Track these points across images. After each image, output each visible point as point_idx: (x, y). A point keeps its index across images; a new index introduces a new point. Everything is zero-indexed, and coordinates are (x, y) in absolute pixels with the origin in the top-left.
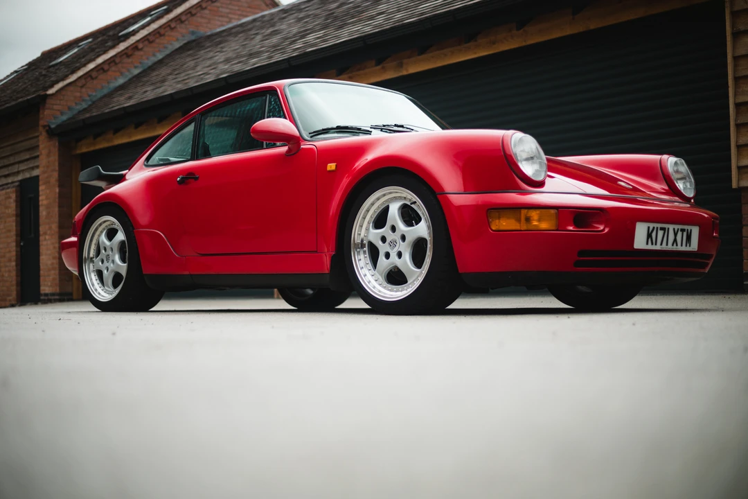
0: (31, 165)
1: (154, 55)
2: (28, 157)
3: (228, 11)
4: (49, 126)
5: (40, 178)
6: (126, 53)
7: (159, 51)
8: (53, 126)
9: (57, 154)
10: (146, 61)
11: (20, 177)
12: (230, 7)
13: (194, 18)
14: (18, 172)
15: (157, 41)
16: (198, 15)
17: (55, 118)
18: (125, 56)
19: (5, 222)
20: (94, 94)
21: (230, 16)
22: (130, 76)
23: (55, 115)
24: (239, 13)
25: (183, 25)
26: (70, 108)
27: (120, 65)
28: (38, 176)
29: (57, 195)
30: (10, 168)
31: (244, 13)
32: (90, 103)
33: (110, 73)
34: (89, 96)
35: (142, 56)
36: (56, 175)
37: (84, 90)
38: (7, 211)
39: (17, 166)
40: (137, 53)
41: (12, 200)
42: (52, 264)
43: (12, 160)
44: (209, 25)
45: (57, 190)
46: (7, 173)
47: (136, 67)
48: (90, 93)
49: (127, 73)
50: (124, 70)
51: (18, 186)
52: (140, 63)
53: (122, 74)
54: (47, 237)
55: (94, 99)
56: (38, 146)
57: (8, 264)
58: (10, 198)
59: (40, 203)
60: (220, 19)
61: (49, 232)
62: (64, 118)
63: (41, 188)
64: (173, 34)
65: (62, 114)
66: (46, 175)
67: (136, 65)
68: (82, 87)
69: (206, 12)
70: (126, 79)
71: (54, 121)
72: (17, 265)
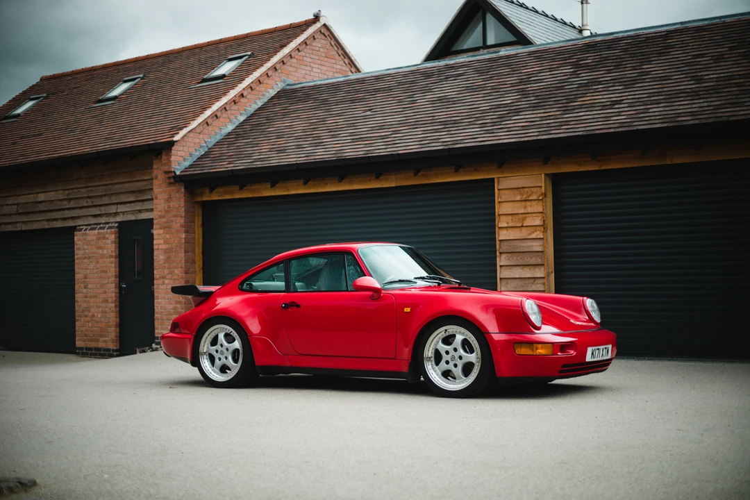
0: (138, 208)
1: (255, 103)
2: (132, 199)
3: (310, 60)
4: (174, 172)
5: (155, 222)
6: (234, 101)
7: (259, 99)
8: (178, 173)
9: (183, 200)
10: (249, 108)
11: (119, 219)
12: (313, 56)
13: (285, 66)
14: (116, 214)
15: (257, 88)
16: (288, 64)
17: (179, 164)
18: (233, 103)
19: (98, 262)
20: (209, 140)
21: (312, 65)
22: (237, 123)
23: (180, 161)
24: (319, 62)
25: (277, 74)
26: (191, 155)
27: (229, 112)
28: (152, 220)
29: (183, 241)
30: (102, 208)
31: (322, 63)
32: (206, 149)
33: (221, 119)
34: (206, 143)
35: (246, 103)
36: (181, 221)
37: (201, 136)
38: (100, 251)
39: (115, 207)
40: (242, 100)
41: (109, 242)
42: (175, 308)
43: (106, 200)
44: (296, 74)
45: (184, 236)
46: (99, 213)
47: (241, 114)
48: (206, 140)
49: (235, 120)
50: (232, 117)
51: (117, 227)
52: (245, 110)
53: (231, 121)
54: (166, 282)
55: (210, 146)
56: (152, 189)
57: (103, 305)
58: (104, 238)
59: (155, 247)
60: (305, 67)
61: (168, 277)
62: (187, 164)
63: (156, 232)
64: (269, 81)
65: (184, 160)
66: (164, 220)
67: (242, 112)
68: (200, 133)
69: (294, 60)
70: (235, 126)
71: (178, 167)
72: (116, 306)
